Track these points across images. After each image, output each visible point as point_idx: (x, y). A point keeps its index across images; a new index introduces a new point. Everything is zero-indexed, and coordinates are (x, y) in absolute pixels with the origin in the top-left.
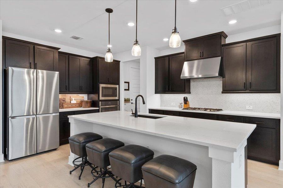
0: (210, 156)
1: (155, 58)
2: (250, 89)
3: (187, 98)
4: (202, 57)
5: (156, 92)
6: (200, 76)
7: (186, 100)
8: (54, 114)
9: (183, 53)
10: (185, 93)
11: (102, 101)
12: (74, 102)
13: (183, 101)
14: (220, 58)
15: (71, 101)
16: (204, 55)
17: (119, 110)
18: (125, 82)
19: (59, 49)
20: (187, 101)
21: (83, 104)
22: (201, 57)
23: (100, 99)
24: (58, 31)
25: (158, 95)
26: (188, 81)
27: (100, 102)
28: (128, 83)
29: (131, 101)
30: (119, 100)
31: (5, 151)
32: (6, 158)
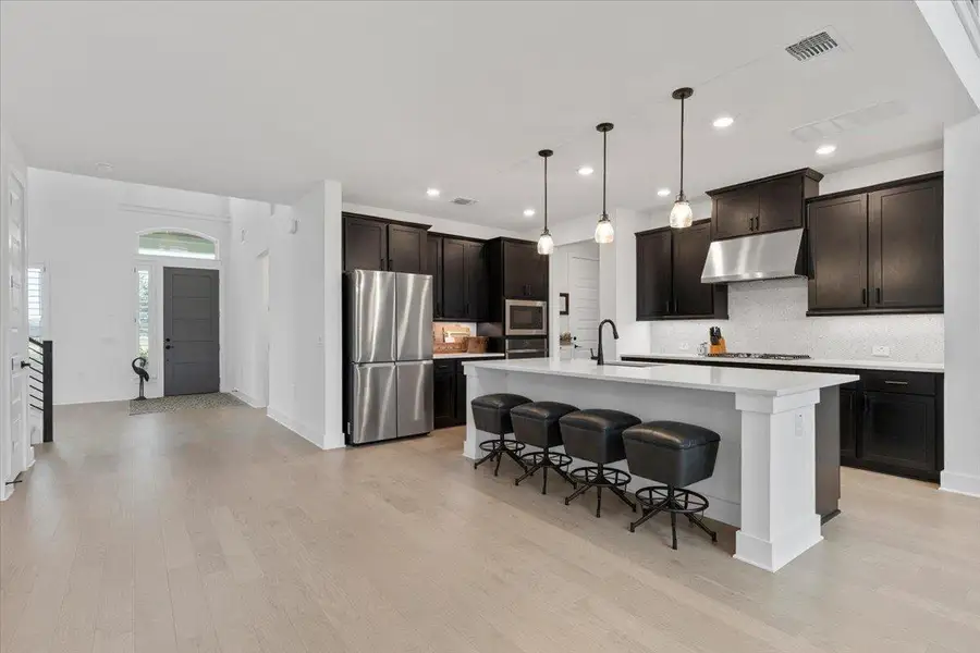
0: (737, 408)
1: (636, 234)
2: (876, 305)
3: (718, 330)
4: (754, 230)
5: (640, 317)
6: (759, 275)
7: (715, 336)
8: (425, 362)
9: (708, 221)
10: (713, 318)
11: (510, 337)
12: (449, 340)
13: (707, 338)
14: (801, 230)
15: (446, 339)
16: (761, 224)
17: (548, 356)
18: (561, 295)
19: (430, 226)
20: (719, 337)
21: (470, 344)
22: (752, 229)
23: (507, 334)
24: (433, 193)
25: (645, 325)
26: (721, 288)
27: (507, 341)
28: (566, 296)
29: (572, 340)
30: (547, 336)
31: (345, 429)
32: (348, 440)
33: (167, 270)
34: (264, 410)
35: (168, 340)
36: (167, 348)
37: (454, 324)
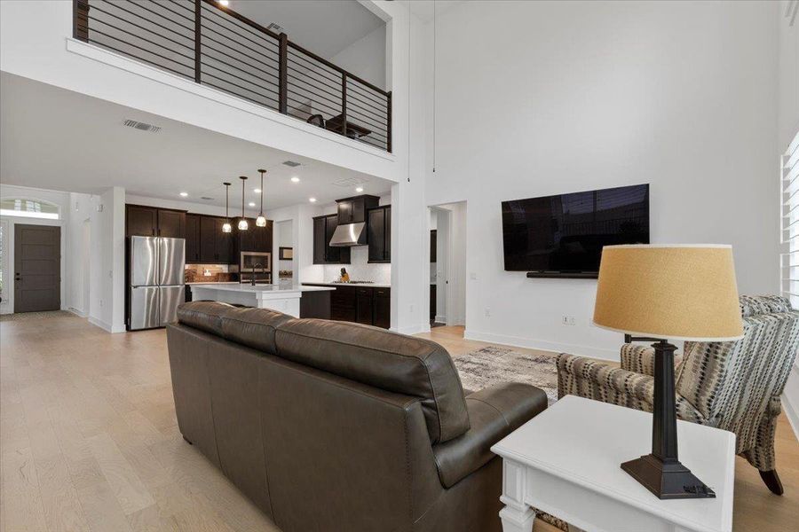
1: (313, 218)
3: (344, 269)
9: (336, 215)
10: (342, 263)
11: (243, 273)
12: (208, 274)
13: (341, 273)
14: (363, 224)
15: (205, 274)
19: (187, 211)
20: (345, 273)
21: (220, 277)
23: (241, 271)
24: (184, 195)
25: (317, 266)
27: (241, 275)
30: (271, 273)
31: (126, 322)
32: (128, 328)
33: (17, 226)
34: (87, 318)
35: (18, 274)
36: (17, 279)
37: (211, 266)
